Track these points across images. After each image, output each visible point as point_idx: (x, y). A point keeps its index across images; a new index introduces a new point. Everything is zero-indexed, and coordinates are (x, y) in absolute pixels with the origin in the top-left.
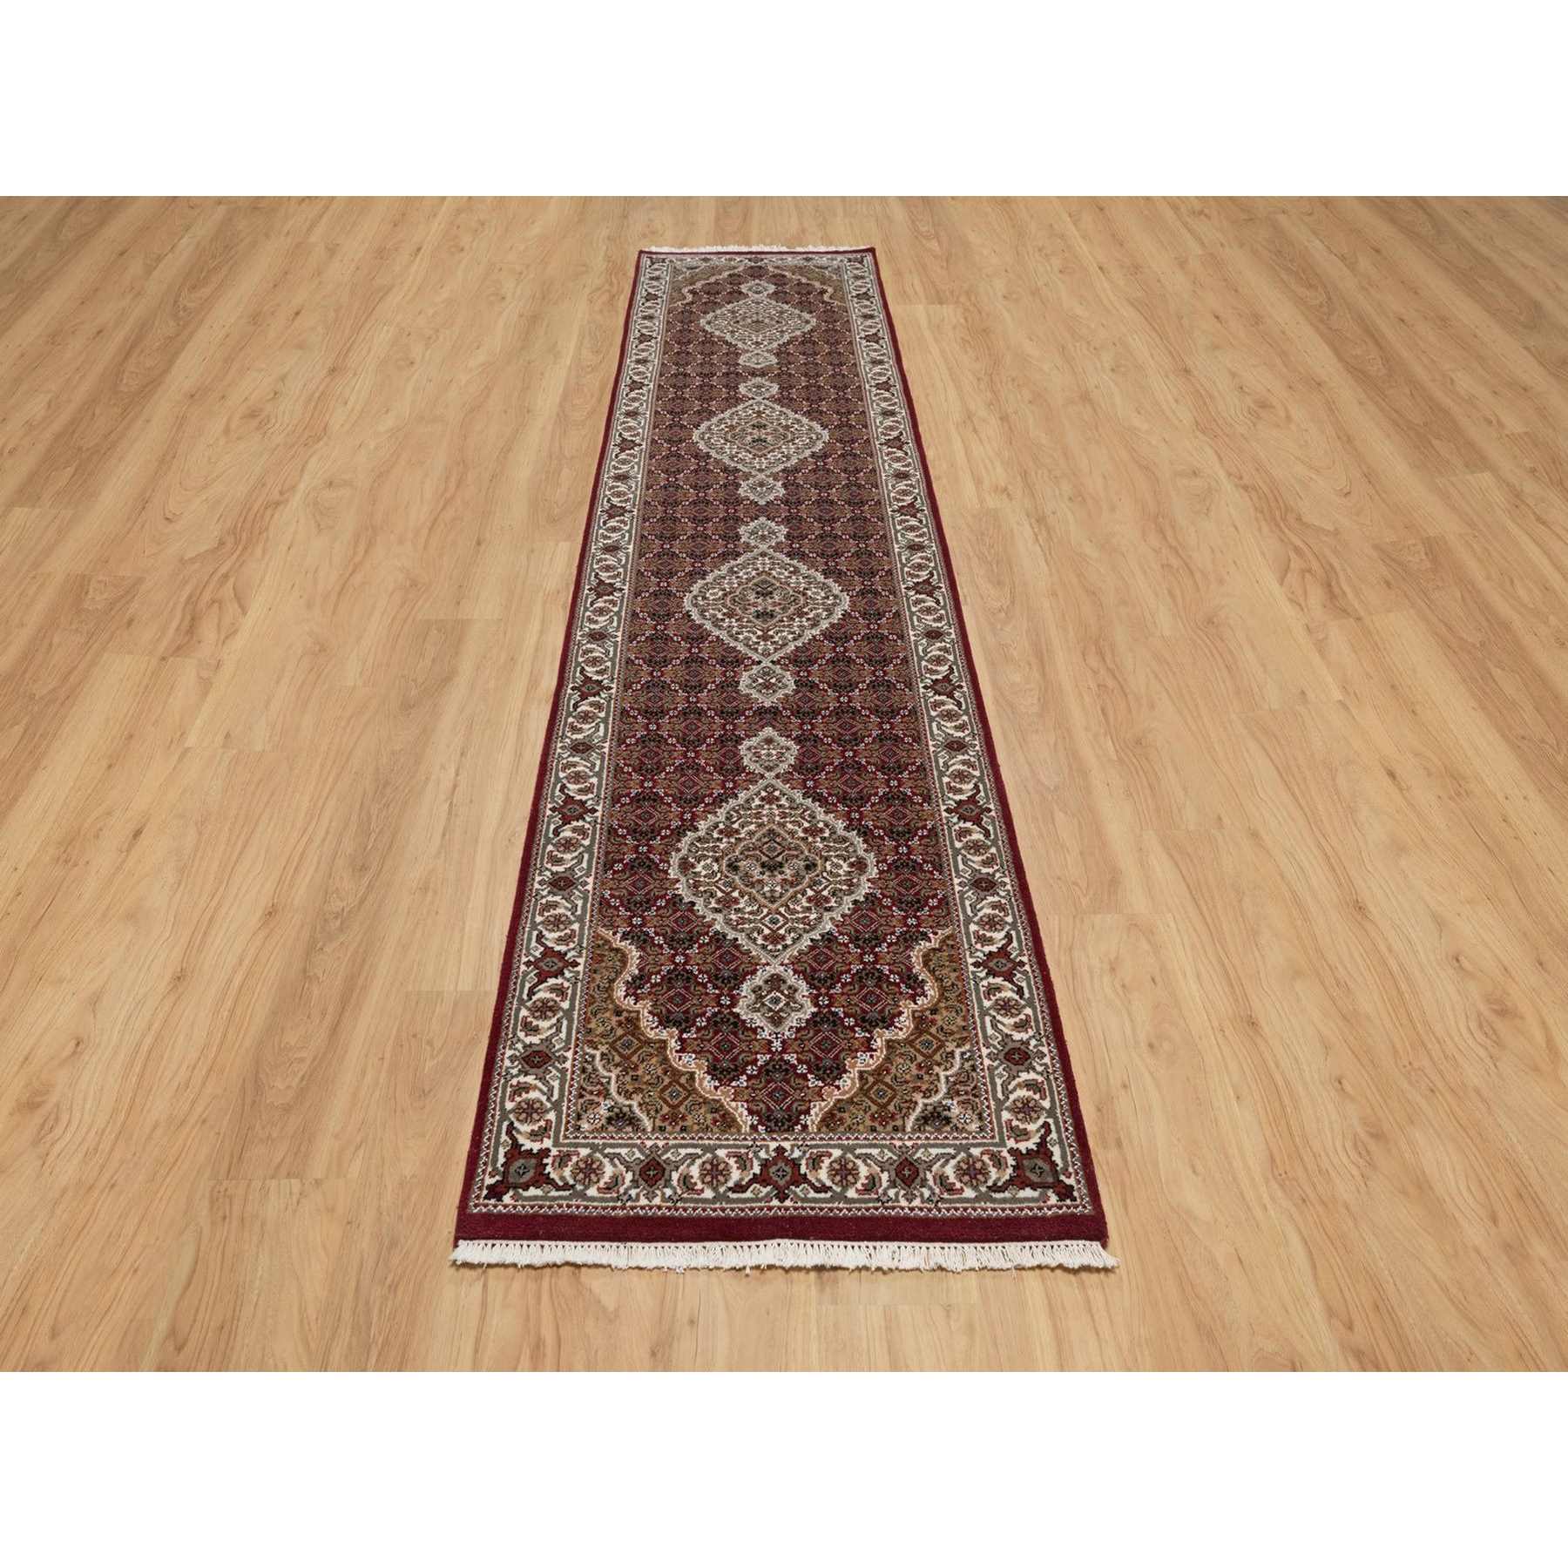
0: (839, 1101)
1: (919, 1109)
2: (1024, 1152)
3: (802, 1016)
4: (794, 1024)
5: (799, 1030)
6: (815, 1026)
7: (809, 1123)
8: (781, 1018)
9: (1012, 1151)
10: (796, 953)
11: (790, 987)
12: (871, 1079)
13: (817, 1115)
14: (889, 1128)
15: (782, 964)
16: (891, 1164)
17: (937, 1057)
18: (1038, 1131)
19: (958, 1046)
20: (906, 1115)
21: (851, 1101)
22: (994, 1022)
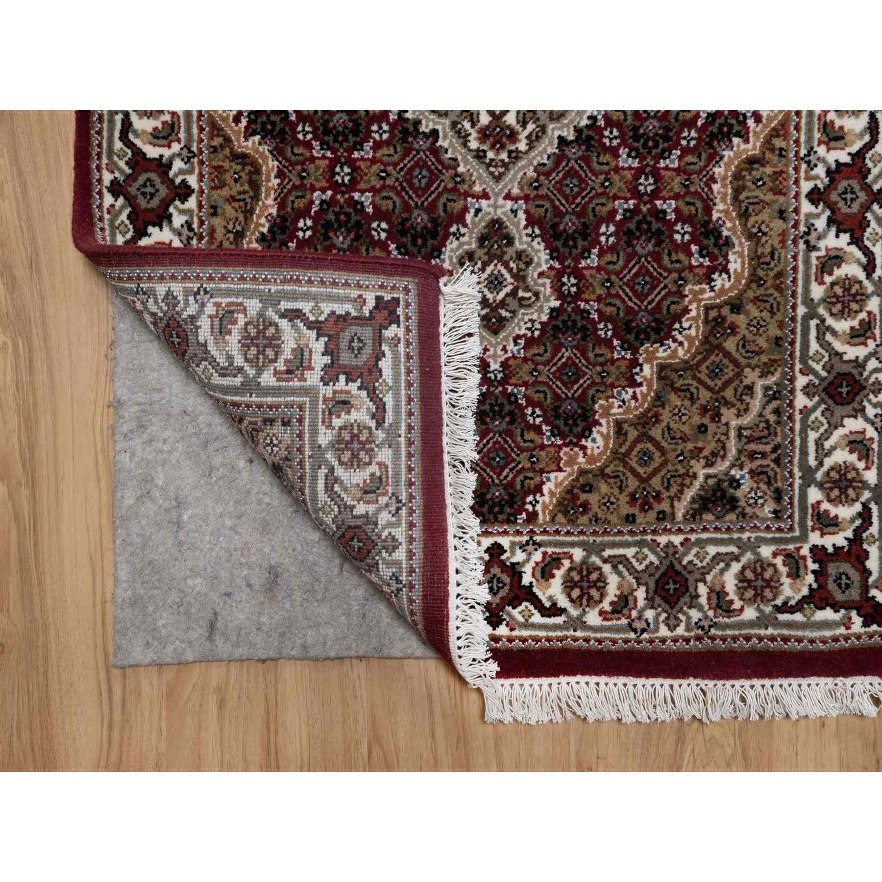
0: (582, 472)
1: (697, 484)
2: (831, 550)
3: (535, 317)
4: (523, 331)
5: (530, 342)
6: (555, 337)
7: (539, 508)
8: (502, 320)
9: (814, 549)
10: (531, 173)
11: (519, 255)
12: (633, 434)
13: (552, 493)
14: (652, 515)
15: (508, 197)
16: (651, 575)
17: (729, 393)
18: (852, 520)
19: (763, 375)
20: (679, 496)
21: (601, 473)
22: (822, 328)
